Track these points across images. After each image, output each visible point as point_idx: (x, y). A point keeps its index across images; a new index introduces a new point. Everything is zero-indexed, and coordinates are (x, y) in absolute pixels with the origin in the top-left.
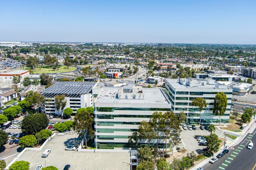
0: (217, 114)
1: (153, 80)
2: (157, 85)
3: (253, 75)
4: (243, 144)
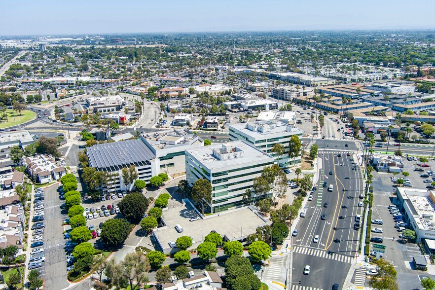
0: (292, 157)
1: (183, 120)
2: (192, 128)
3: (286, 96)
4: (322, 180)
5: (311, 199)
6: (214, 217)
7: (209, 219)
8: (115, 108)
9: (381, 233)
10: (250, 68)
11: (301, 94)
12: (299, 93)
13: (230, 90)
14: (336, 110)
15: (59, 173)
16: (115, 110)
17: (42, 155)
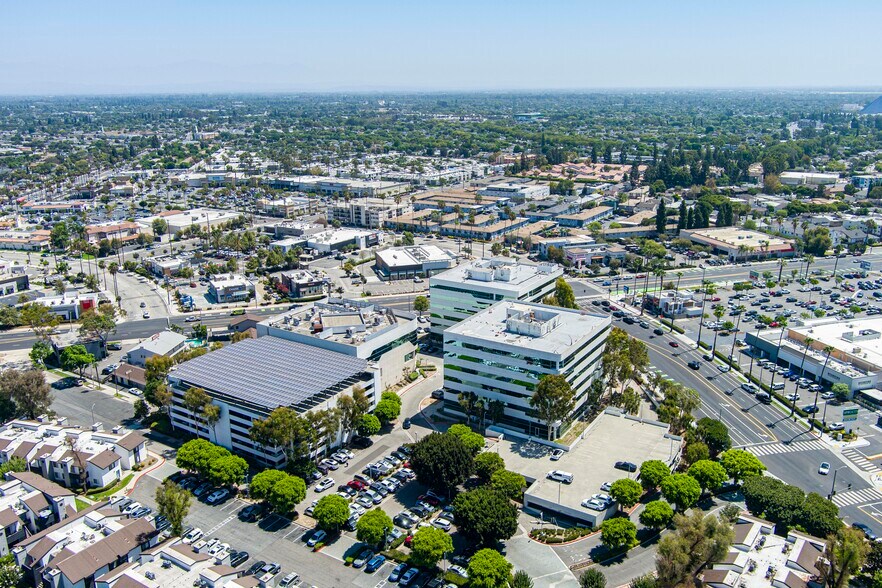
1: (242, 288)
3: (367, 219)
6: (579, 442)
7: (576, 447)
12: (391, 212)
13: (241, 218)
14: (485, 235)
15: (134, 450)
16: (16, 290)
17: (16, 421)
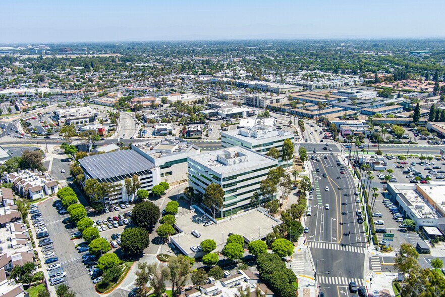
0: (286, 160)
1: (165, 130)
3: (260, 103)
4: (316, 180)
5: (312, 198)
6: (227, 221)
7: (223, 222)
8: (88, 119)
9: (382, 224)
10: (215, 77)
11: (274, 101)
12: (272, 100)
13: (203, 99)
14: (310, 116)
15: (52, 187)
16: (88, 122)
17: (26, 170)
